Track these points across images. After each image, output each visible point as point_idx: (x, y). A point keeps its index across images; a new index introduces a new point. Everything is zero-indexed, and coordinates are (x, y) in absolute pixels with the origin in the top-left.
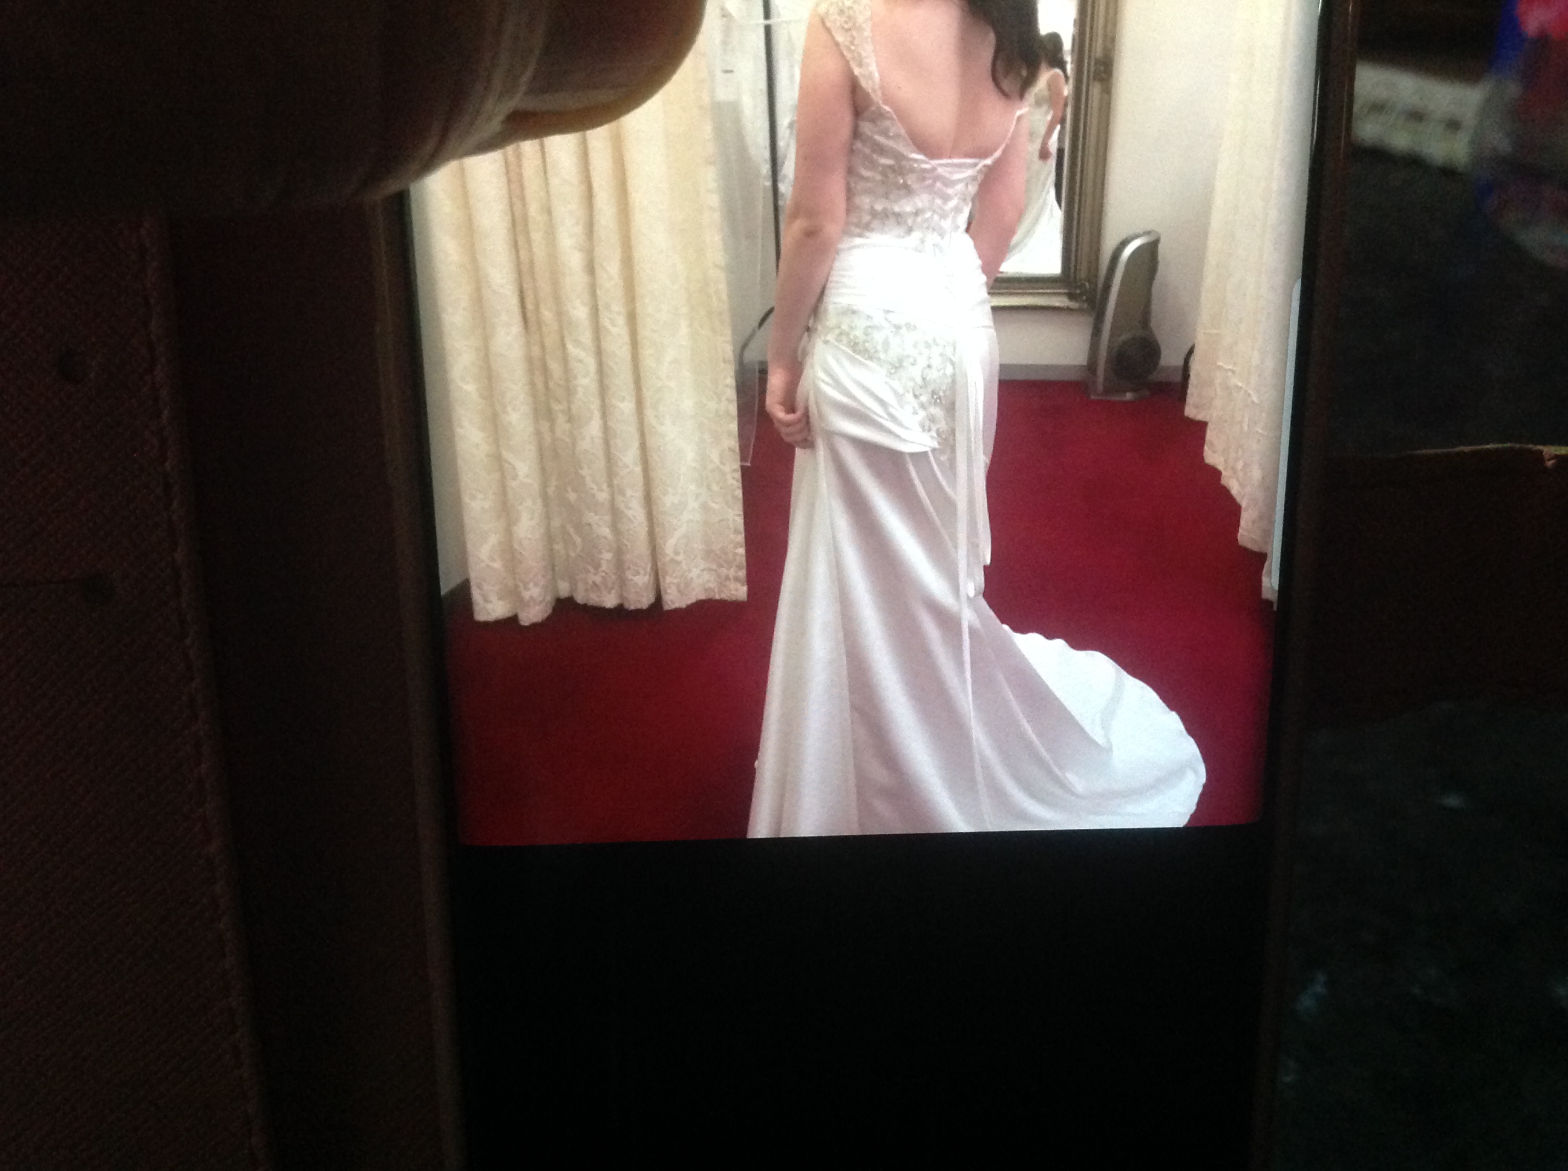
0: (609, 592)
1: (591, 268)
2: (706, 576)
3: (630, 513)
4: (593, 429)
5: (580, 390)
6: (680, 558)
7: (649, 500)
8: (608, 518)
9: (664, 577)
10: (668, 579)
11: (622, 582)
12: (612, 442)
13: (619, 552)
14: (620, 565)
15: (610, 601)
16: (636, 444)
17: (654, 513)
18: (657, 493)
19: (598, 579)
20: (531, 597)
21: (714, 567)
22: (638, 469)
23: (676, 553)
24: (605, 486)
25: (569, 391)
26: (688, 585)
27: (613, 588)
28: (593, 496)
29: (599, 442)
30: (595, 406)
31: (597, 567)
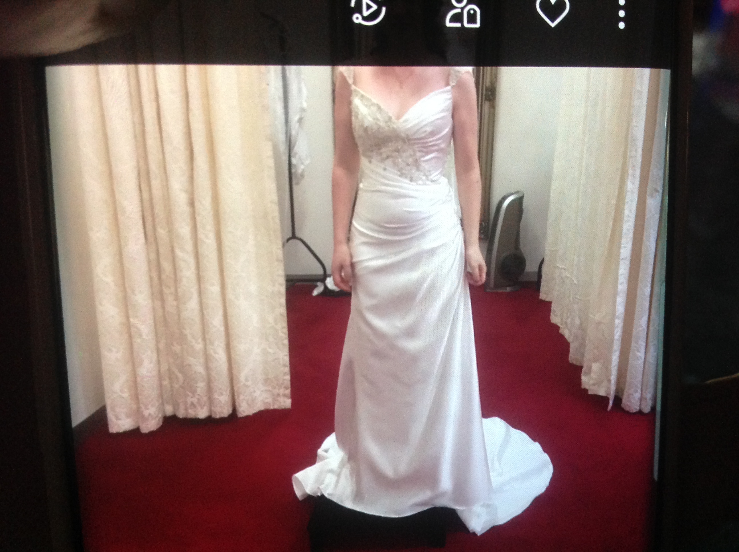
0: (202, 408)
1: (192, 203)
2: (265, 395)
3: (216, 356)
4: (193, 304)
5: (185, 280)
6: (249, 383)
7: (228, 347)
8: (202, 360)
9: (238, 397)
10: (242, 397)
11: (211, 400)
12: (205, 312)
13: (209, 381)
14: (210, 390)
15: (202, 414)
16: (221, 312)
17: (232, 356)
18: (234, 343)
19: (195, 400)
20: (150, 414)
21: (270, 389)
22: (222, 329)
23: (247, 380)
24: (200, 340)
25: (176, 280)
26: (254, 400)
27: (204, 406)
28: (192, 347)
29: (197, 312)
30: (194, 290)
31: (194, 392)
